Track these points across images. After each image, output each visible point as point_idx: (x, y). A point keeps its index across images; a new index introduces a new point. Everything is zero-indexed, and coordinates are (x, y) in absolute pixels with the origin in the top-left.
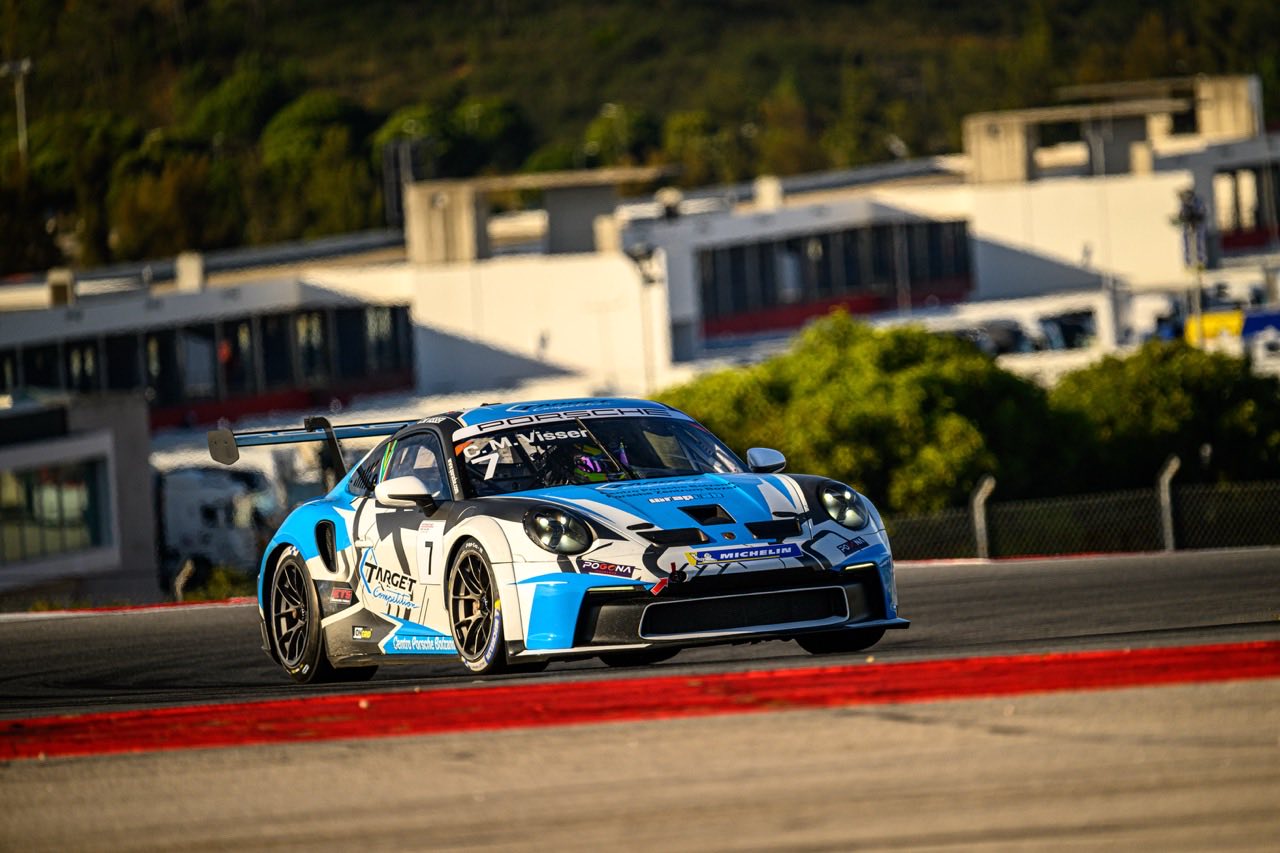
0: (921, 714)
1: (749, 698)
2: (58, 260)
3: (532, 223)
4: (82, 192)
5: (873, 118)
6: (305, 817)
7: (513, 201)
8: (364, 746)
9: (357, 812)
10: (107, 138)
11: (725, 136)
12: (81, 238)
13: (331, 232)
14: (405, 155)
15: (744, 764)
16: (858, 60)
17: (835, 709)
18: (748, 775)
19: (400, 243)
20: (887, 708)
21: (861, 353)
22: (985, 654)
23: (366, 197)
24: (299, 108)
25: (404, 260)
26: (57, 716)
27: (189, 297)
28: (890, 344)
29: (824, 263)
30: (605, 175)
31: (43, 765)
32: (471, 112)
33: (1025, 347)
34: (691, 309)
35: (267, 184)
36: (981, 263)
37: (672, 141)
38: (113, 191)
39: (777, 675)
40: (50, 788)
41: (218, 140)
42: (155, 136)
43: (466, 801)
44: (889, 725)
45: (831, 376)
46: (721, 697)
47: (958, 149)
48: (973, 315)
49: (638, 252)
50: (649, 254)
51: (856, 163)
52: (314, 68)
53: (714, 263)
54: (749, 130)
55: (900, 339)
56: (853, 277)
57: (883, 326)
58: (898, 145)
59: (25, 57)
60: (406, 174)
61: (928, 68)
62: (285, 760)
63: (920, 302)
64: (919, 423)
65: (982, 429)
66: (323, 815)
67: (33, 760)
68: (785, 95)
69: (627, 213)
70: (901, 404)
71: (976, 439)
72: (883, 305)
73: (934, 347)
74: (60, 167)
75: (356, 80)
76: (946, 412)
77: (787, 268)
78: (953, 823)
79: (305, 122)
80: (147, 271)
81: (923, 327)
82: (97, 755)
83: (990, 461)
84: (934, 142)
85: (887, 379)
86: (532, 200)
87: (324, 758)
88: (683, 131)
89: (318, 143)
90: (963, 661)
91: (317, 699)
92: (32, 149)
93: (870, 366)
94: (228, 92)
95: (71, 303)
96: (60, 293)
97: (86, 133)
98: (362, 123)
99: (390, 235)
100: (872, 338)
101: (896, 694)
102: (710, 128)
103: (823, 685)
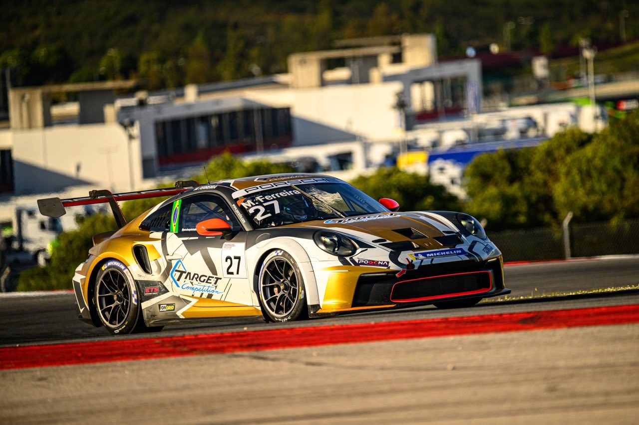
0: (271, 356)
1: (185, 349)
3: (73, 108)
5: (243, 56)
7: (63, 97)
11: (169, 64)
14: (8, 74)
16: (235, 27)
17: (229, 354)
18: (186, 387)
19: (6, 119)
20: (254, 353)
21: (237, 174)
25: (8, 128)
28: (251, 170)
29: (220, 127)
30: (109, 84)
32: (41, 52)
33: (320, 169)
34: (152, 151)
36: (297, 128)
37: (142, 68)
39: (199, 337)
43: (43, 402)
44: (255, 361)
46: (171, 348)
47: (285, 71)
48: (294, 154)
49: (126, 123)
50: (132, 124)
51: (235, 78)
53: (163, 128)
54: (181, 61)
55: (257, 167)
56: (234, 135)
57: (248, 161)
58: (256, 69)
60: (8, 84)
61: (270, 31)
63: (268, 147)
68: (199, 43)
69: (120, 103)
72: (249, 149)
77: (201, 131)
81: (268, 161)
84: (274, 68)
86: (72, 97)
88: (148, 62)
90: (292, 329)
100: (243, 167)
101: (259, 346)
102: (162, 61)
103: (223, 342)
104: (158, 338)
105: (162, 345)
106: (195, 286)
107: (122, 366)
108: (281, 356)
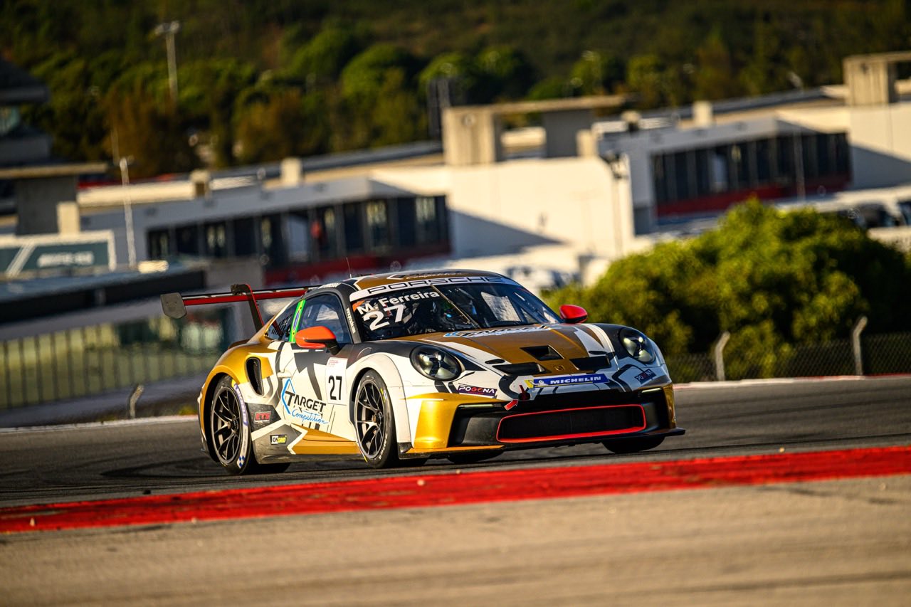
0: (820, 490)
1: (696, 478)
2: (197, 164)
3: (534, 136)
4: (215, 116)
5: (777, 59)
6: (380, 564)
7: (520, 120)
8: (421, 512)
9: (418, 560)
10: (232, 78)
11: (671, 73)
12: (216, 149)
13: (390, 143)
14: (443, 88)
15: (694, 525)
16: (767, 18)
17: (757, 486)
18: (696, 533)
19: (440, 151)
20: (795, 485)
21: (769, 228)
22: (864, 446)
23: (414, 118)
24: (369, 56)
25: (443, 164)
26: (204, 492)
27: (290, 191)
28: (790, 222)
29: (744, 163)
30: (586, 102)
31: (194, 527)
32: (490, 57)
33: (889, 223)
34: (647, 197)
35: (345, 109)
36: (856, 162)
37: (633, 77)
38: (238, 116)
39: (716, 461)
40: (200, 543)
41: (311, 79)
42: (265, 77)
43: (495, 552)
44: (797, 497)
45: (746, 245)
46: (675, 477)
47: (840, 81)
48: (849, 200)
49: (609, 155)
50: (617, 158)
51: (765, 92)
52: (379, 26)
53: (664, 165)
54: (689, 68)
55: (797, 218)
56: (764, 173)
57: (785, 210)
58: (796, 79)
59: (174, 20)
60: (445, 101)
61: (818, 24)
62: (366, 523)
63: (813, 191)
64: (814, 278)
65: (857, 282)
66: (394, 562)
67: (187, 523)
68: (714, 43)
69: (602, 127)
70: (799, 265)
71: (854, 288)
72: (787, 194)
73: (823, 224)
74: (200, 98)
75: (409, 35)
76: (832, 270)
77: (717, 167)
78: (843, 568)
79: (372, 66)
80: (262, 171)
81: (814, 209)
82: (233, 519)
83: (865, 305)
84: (823, 76)
85: (788, 247)
86: (534, 120)
87: (394, 521)
88: (642, 69)
89: (380, 80)
90: (849, 451)
91: (387, 478)
92: (180, 86)
93: (775, 238)
94: (317, 45)
95: (207, 196)
96: (200, 188)
97: (217, 75)
98: (412, 66)
99: (431, 146)
100: (777, 218)
101: (801, 475)
102: (660, 68)
103: (748, 469)
104: (657, 463)
105: (662, 471)
106: (304, 414)
107: (606, 502)
108: (834, 489)
